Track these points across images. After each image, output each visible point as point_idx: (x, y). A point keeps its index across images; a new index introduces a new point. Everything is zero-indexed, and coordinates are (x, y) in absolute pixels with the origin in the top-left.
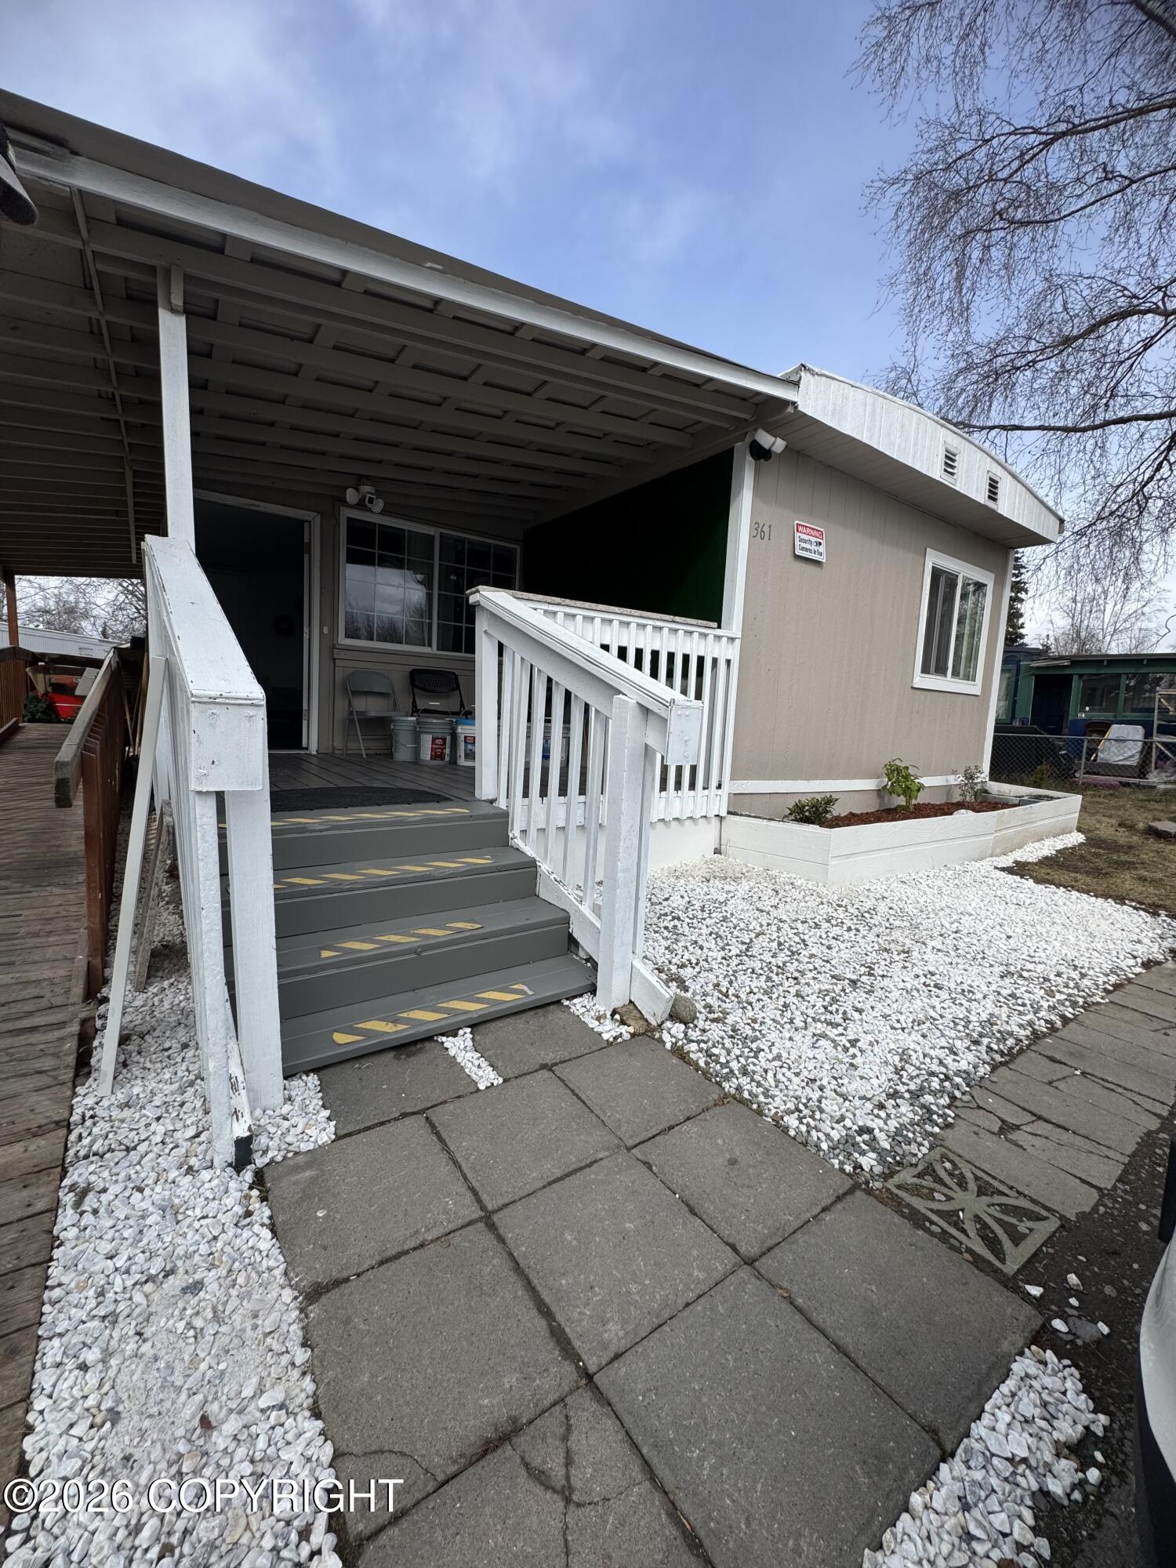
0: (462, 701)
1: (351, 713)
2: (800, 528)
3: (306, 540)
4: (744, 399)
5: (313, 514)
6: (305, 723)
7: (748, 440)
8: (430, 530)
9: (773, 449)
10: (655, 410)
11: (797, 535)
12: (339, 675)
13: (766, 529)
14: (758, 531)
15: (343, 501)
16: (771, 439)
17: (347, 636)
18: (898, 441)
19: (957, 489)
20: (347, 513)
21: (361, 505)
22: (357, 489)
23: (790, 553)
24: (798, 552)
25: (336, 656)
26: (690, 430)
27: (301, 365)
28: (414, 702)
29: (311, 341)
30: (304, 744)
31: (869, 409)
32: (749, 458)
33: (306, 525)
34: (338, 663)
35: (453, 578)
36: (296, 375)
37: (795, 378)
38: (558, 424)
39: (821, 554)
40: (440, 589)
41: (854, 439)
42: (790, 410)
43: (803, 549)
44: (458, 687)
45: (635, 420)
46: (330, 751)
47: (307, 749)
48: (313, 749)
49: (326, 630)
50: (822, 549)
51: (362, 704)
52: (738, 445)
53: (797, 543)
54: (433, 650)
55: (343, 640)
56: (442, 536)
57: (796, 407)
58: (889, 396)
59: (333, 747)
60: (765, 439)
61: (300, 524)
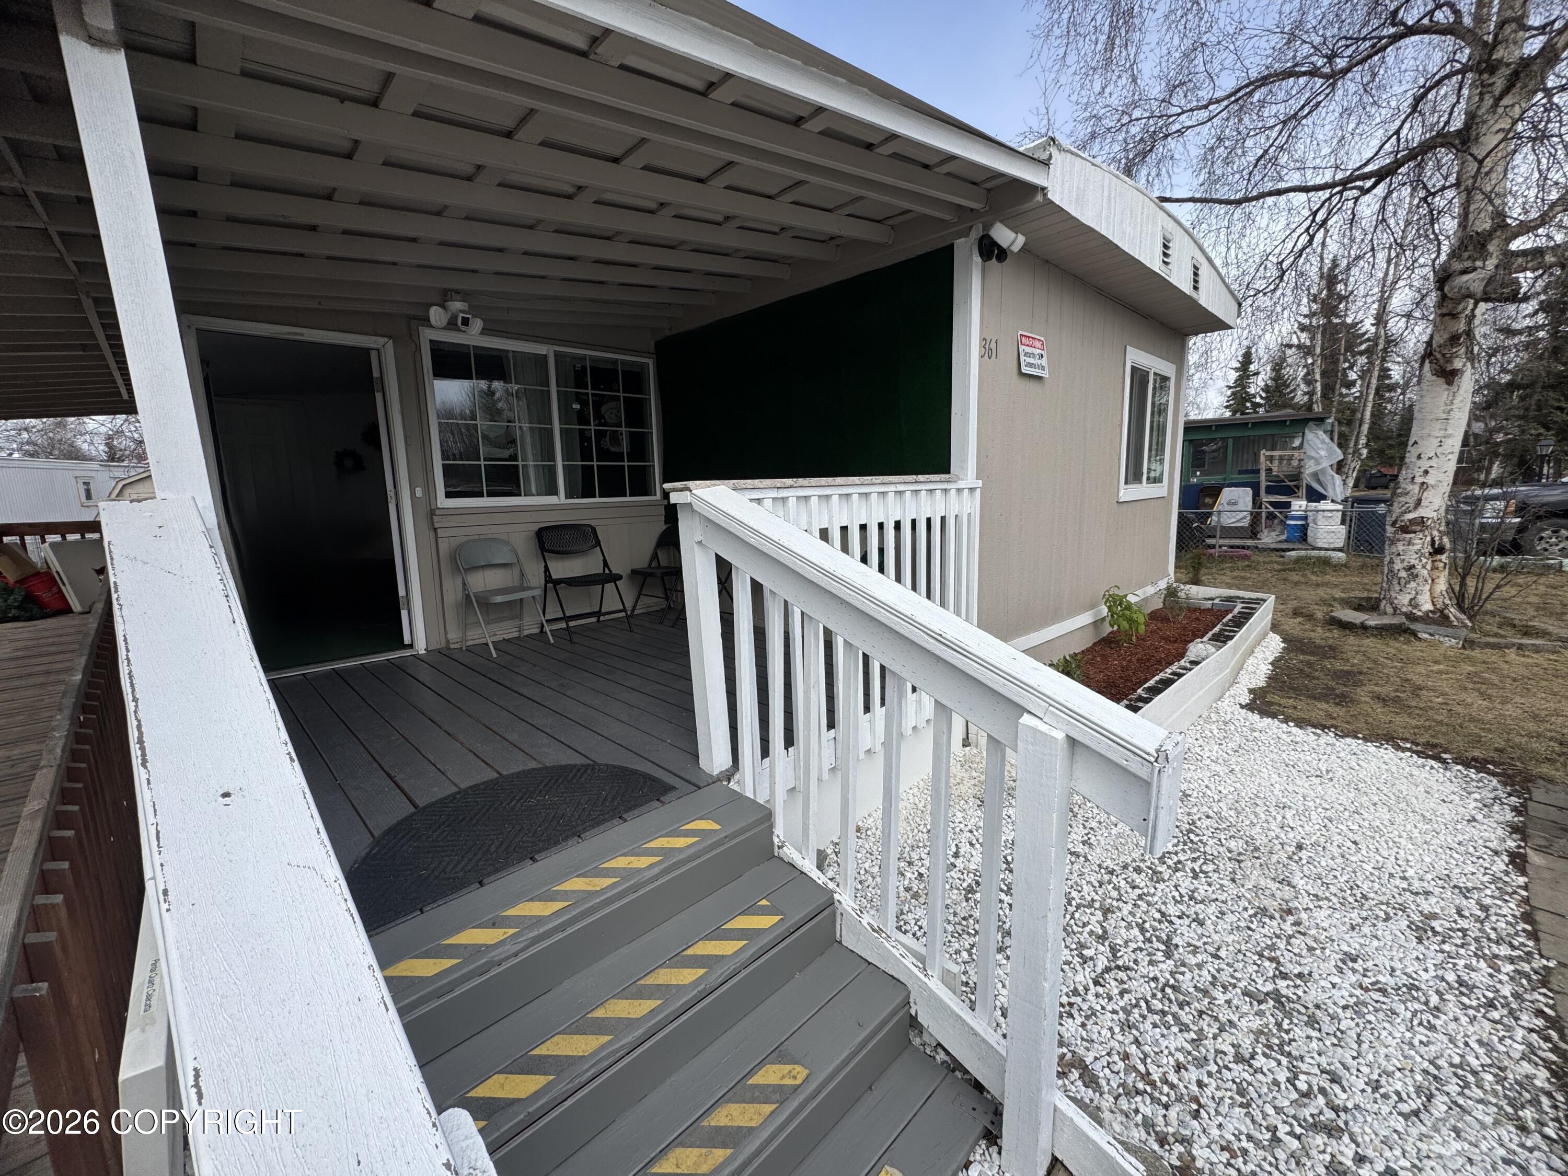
0: (605, 561)
1: (468, 597)
2: (1024, 339)
3: (376, 374)
4: (974, 183)
5: (383, 340)
6: (404, 613)
7: (975, 234)
8: (541, 349)
9: (1012, 248)
10: (862, 198)
11: (1022, 348)
12: (444, 547)
13: (993, 346)
14: (988, 351)
15: (426, 321)
16: (1012, 235)
17: (449, 495)
18: (1128, 229)
19: (1171, 280)
20: (427, 335)
21: (452, 325)
22: (443, 306)
23: (1015, 370)
24: (1025, 370)
25: (436, 525)
26: (891, 222)
27: (356, 142)
28: (547, 569)
29: (374, 103)
30: (407, 640)
31: (1106, 193)
32: (977, 259)
33: (374, 355)
34: (440, 533)
35: (576, 406)
36: (349, 156)
37: (1044, 156)
38: (727, 218)
39: (1043, 368)
40: (561, 423)
41: (1093, 230)
42: (1039, 198)
43: (1029, 365)
44: (598, 543)
45: (829, 210)
46: (444, 645)
47: (411, 646)
48: (421, 647)
49: (419, 492)
50: (1044, 362)
51: (480, 582)
52: (959, 243)
53: (1022, 358)
54: (560, 499)
55: (444, 502)
56: (557, 355)
57: (1045, 195)
58: (1123, 177)
59: (448, 641)
60: (1004, 235)
61: (364, 354)
